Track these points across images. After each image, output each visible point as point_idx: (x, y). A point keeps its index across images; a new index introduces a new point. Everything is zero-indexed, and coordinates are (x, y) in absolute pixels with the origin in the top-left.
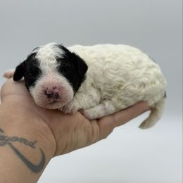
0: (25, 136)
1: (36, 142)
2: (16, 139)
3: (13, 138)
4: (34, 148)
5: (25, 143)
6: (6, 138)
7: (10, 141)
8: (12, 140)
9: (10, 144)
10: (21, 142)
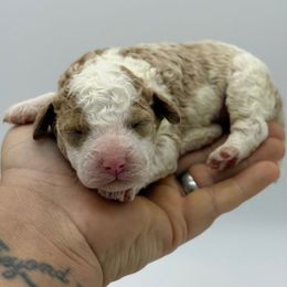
0: (50, 260)
1: (68, 271)
2: (34, 265)
3: (29, 262)
4: (67, 282)
5: (49, 273)
6: (16, 262)
7: (24, 270)
8: (25, 267)
9: (24, 275)
10: (43, 271)
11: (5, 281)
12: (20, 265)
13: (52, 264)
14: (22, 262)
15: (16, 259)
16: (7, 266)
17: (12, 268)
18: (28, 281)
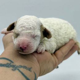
3: (20, 66)
4: (31, 71)
5: (26, 69)
6: (16, 66)
8: (19, 67)
9: (18, 69)
10: (24, 68)
11: (13, 71)
12: (17, 67)
13: (27, 66)
14: (17, 66)
15: (16, 65)
16: (13, 67)
17: (14, 68)
18: (20, 71)
